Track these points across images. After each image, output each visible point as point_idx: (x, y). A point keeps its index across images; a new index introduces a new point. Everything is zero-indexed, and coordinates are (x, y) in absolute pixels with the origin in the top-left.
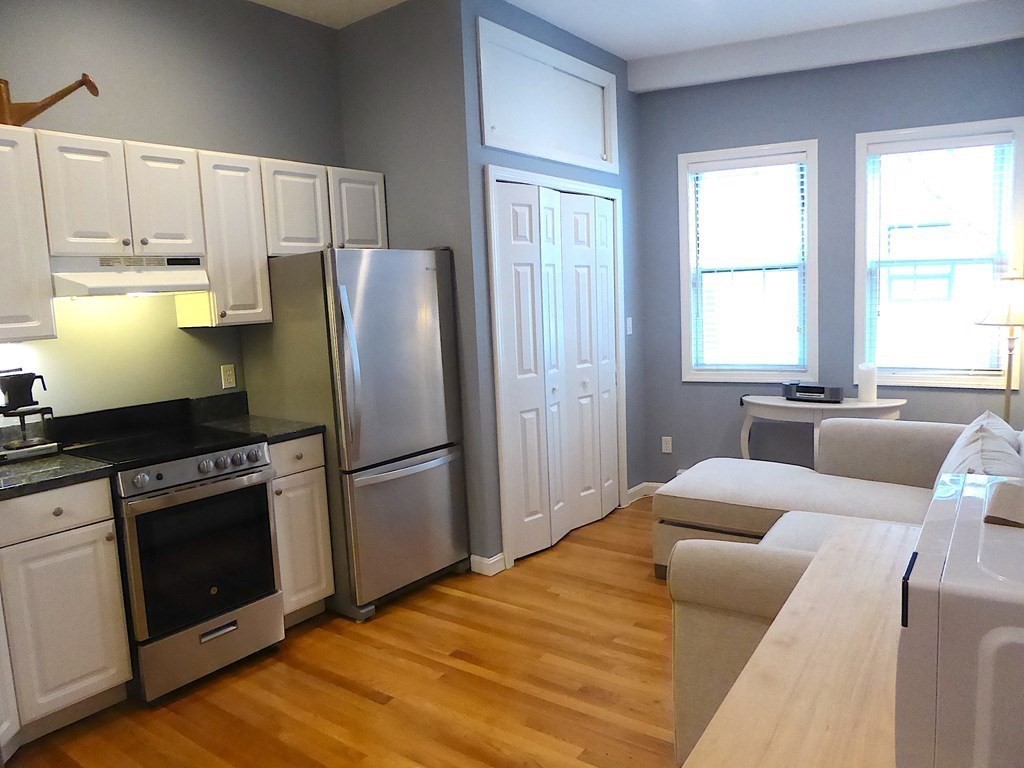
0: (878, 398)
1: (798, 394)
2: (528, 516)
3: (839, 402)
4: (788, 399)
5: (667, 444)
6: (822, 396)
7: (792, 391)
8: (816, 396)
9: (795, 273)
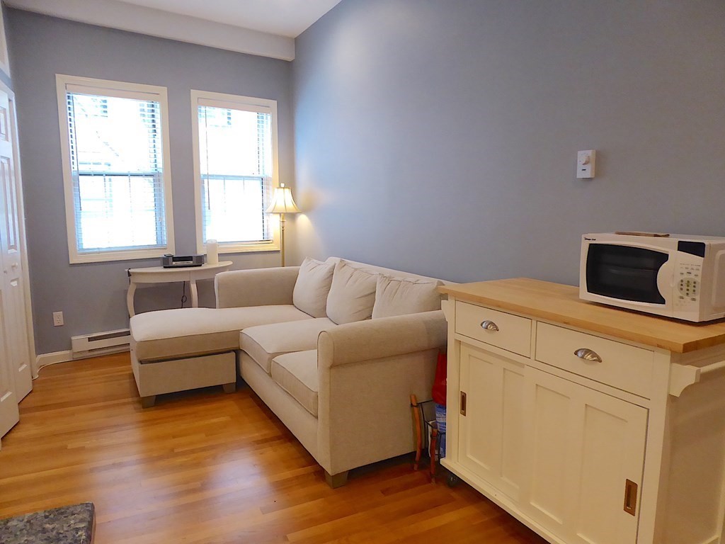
0: (219, 261)
1: (174, 263)
2: (2, 396)
3: (201, 266)
4: (165, 267)
5: (58, 318)
6: (191, 262)
7: (167, 262)
8: (185, 263)
9: (151, 179)
